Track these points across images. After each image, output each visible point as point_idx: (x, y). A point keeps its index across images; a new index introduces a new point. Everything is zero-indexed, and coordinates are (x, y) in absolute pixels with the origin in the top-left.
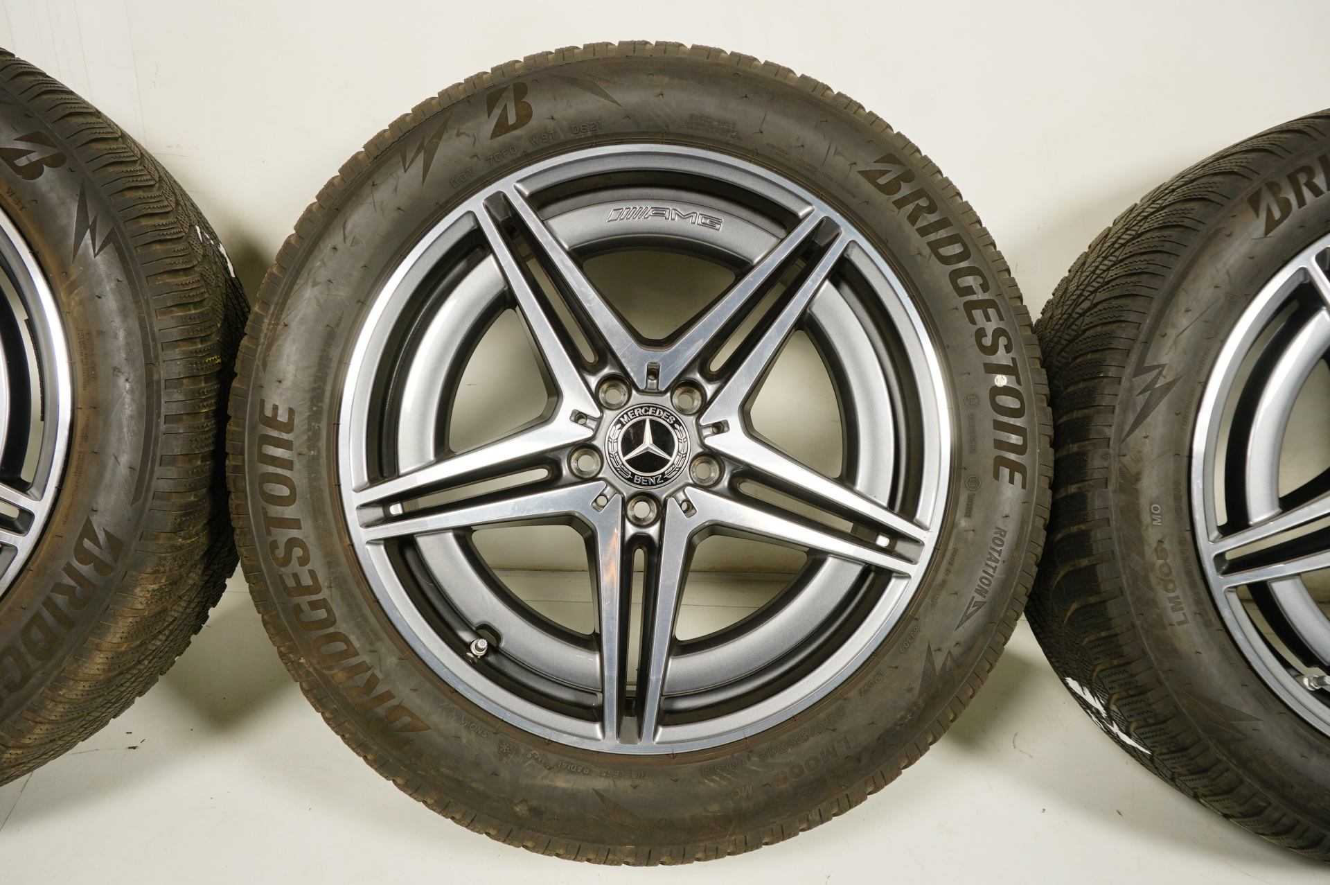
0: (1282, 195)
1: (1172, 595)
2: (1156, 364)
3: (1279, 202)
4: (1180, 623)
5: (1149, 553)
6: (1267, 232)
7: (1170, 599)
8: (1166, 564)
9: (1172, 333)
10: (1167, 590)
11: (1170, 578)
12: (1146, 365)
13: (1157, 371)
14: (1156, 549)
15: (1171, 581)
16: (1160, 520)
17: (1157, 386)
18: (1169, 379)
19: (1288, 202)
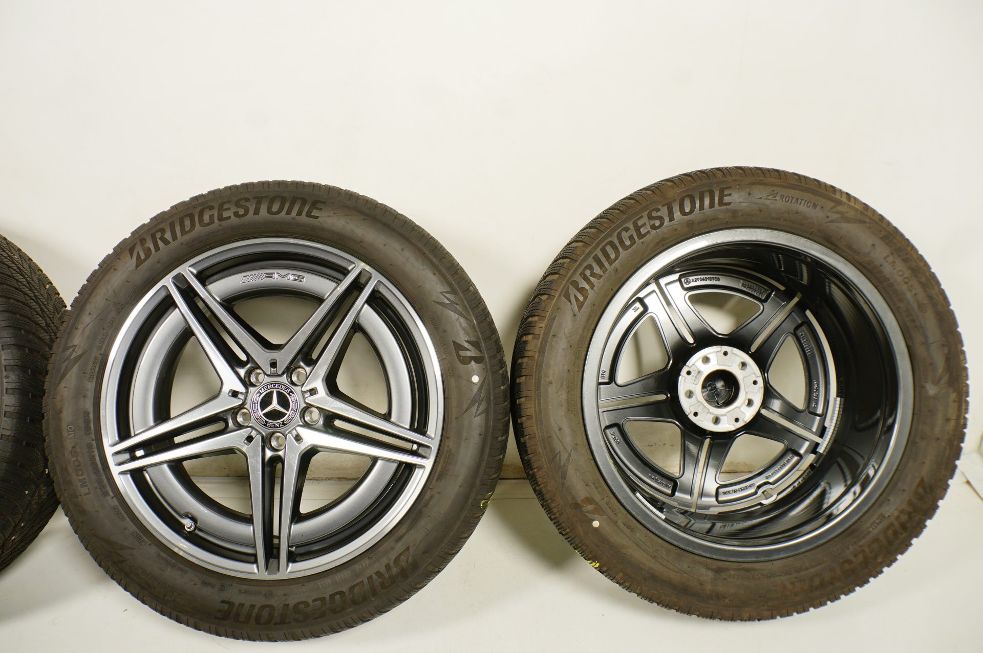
0: (146, 246)
1: (81, 478)
2: (72, 345)
3: (144, 250)
4: (86, 494)
5: (67, 453)
6: (137, 267)
7: (80, 480)
8: (77, 460)
9: (81, 327)
10: (78, 475)
11: (79, 468)
12: (68, 346)
13: (72, 349)
14: (71, 452)
15: (81, 470)
16: (73, 435)
17: (72, 357)
18: (79, 353)
19: (149, 249)
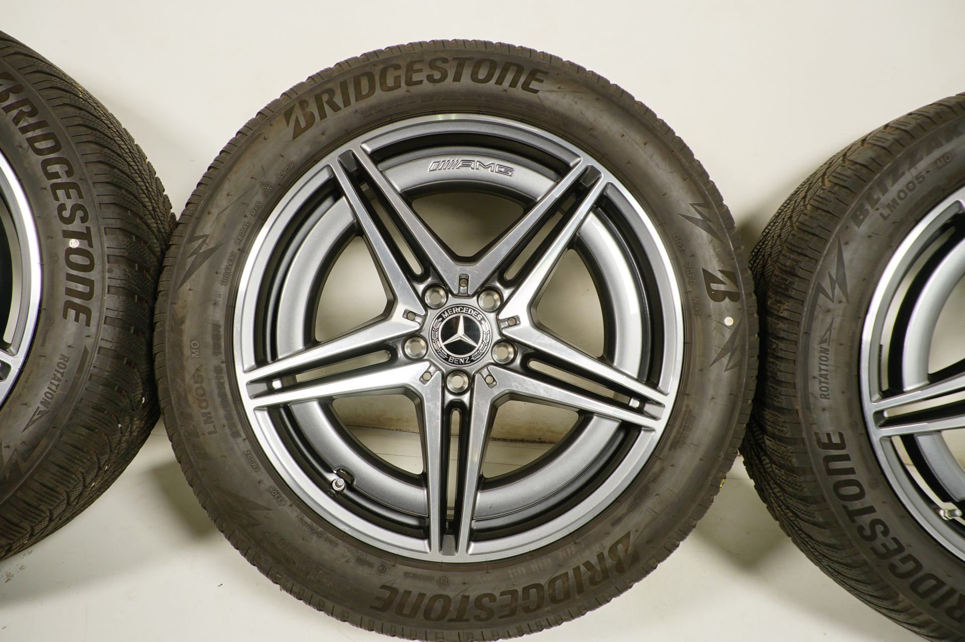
0: (308, 110)
1: (204, 411)
2: (202, 234)
3: (305, 115)
4: (210, 433)
5: (188, 377)
6: (294, 138)
7: (204, 414)
8: (201, 387)
9: (215, 211)
10: (201, 407)
11: (204, 398)
12: (195, 235)
13: (202, 239)
14: (194, 376)
15: (205, 400)
16: (198, 354)
17: (201, 251)
18: (212, 246)
19: (312, 115)
